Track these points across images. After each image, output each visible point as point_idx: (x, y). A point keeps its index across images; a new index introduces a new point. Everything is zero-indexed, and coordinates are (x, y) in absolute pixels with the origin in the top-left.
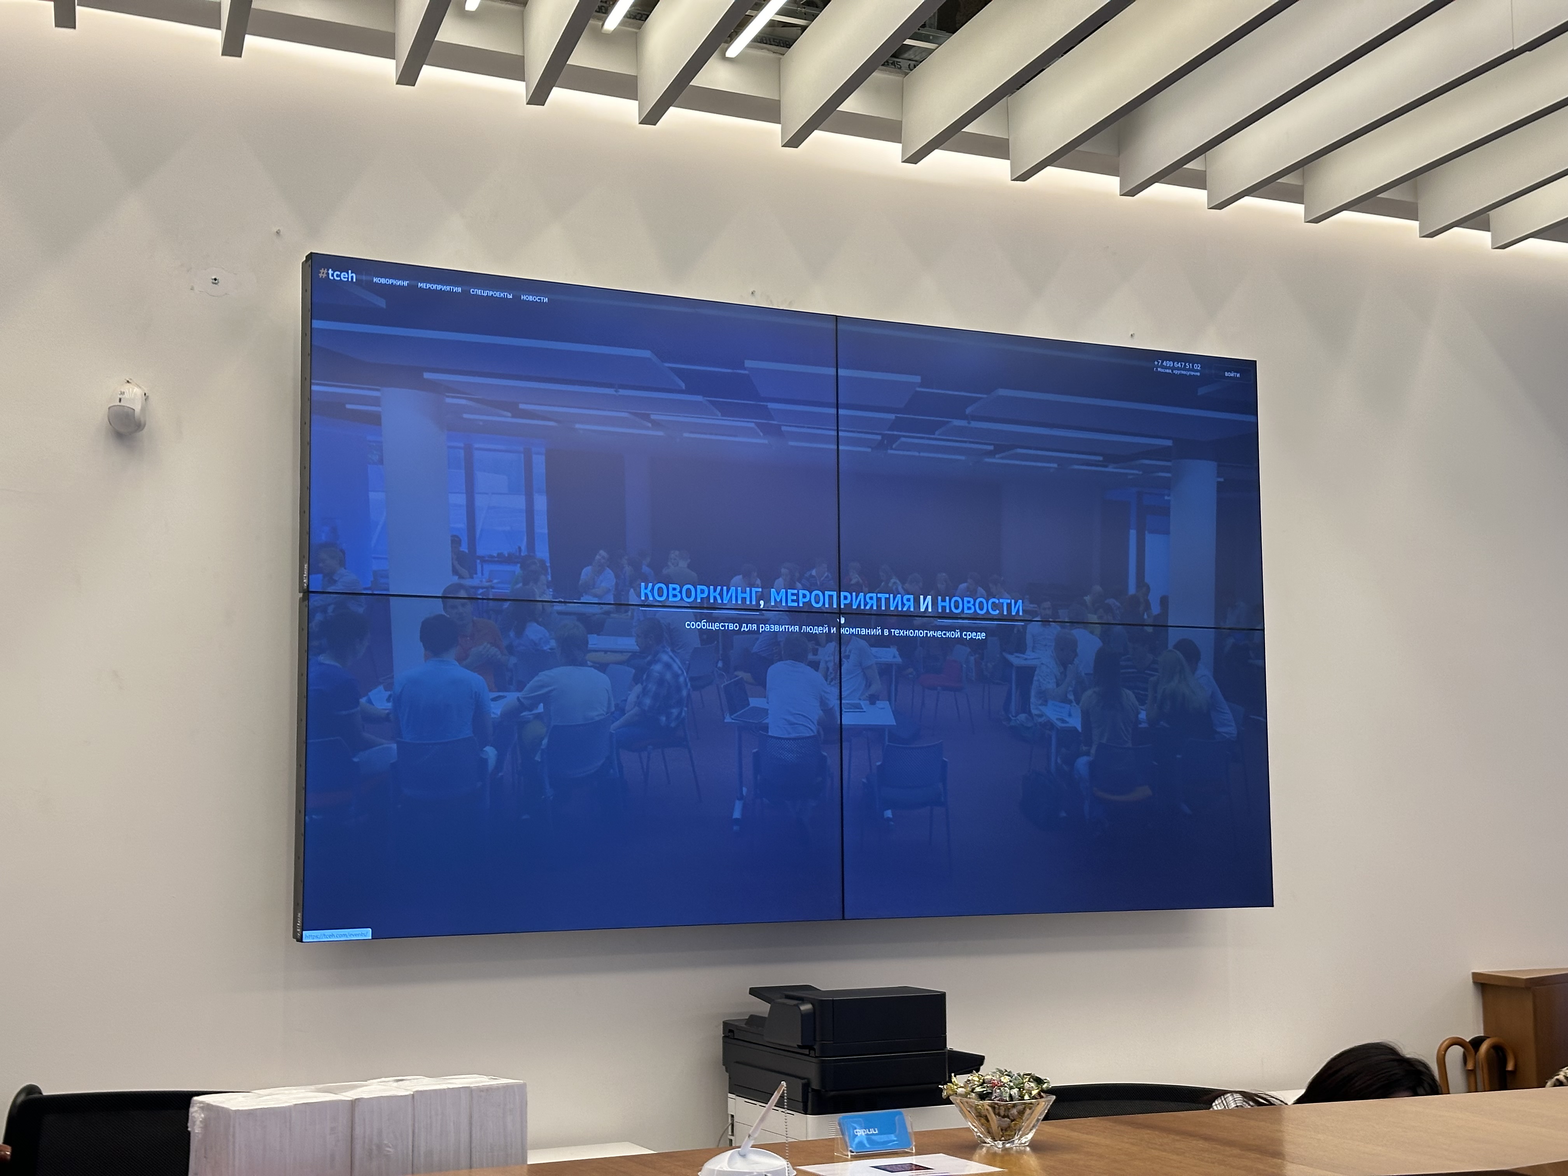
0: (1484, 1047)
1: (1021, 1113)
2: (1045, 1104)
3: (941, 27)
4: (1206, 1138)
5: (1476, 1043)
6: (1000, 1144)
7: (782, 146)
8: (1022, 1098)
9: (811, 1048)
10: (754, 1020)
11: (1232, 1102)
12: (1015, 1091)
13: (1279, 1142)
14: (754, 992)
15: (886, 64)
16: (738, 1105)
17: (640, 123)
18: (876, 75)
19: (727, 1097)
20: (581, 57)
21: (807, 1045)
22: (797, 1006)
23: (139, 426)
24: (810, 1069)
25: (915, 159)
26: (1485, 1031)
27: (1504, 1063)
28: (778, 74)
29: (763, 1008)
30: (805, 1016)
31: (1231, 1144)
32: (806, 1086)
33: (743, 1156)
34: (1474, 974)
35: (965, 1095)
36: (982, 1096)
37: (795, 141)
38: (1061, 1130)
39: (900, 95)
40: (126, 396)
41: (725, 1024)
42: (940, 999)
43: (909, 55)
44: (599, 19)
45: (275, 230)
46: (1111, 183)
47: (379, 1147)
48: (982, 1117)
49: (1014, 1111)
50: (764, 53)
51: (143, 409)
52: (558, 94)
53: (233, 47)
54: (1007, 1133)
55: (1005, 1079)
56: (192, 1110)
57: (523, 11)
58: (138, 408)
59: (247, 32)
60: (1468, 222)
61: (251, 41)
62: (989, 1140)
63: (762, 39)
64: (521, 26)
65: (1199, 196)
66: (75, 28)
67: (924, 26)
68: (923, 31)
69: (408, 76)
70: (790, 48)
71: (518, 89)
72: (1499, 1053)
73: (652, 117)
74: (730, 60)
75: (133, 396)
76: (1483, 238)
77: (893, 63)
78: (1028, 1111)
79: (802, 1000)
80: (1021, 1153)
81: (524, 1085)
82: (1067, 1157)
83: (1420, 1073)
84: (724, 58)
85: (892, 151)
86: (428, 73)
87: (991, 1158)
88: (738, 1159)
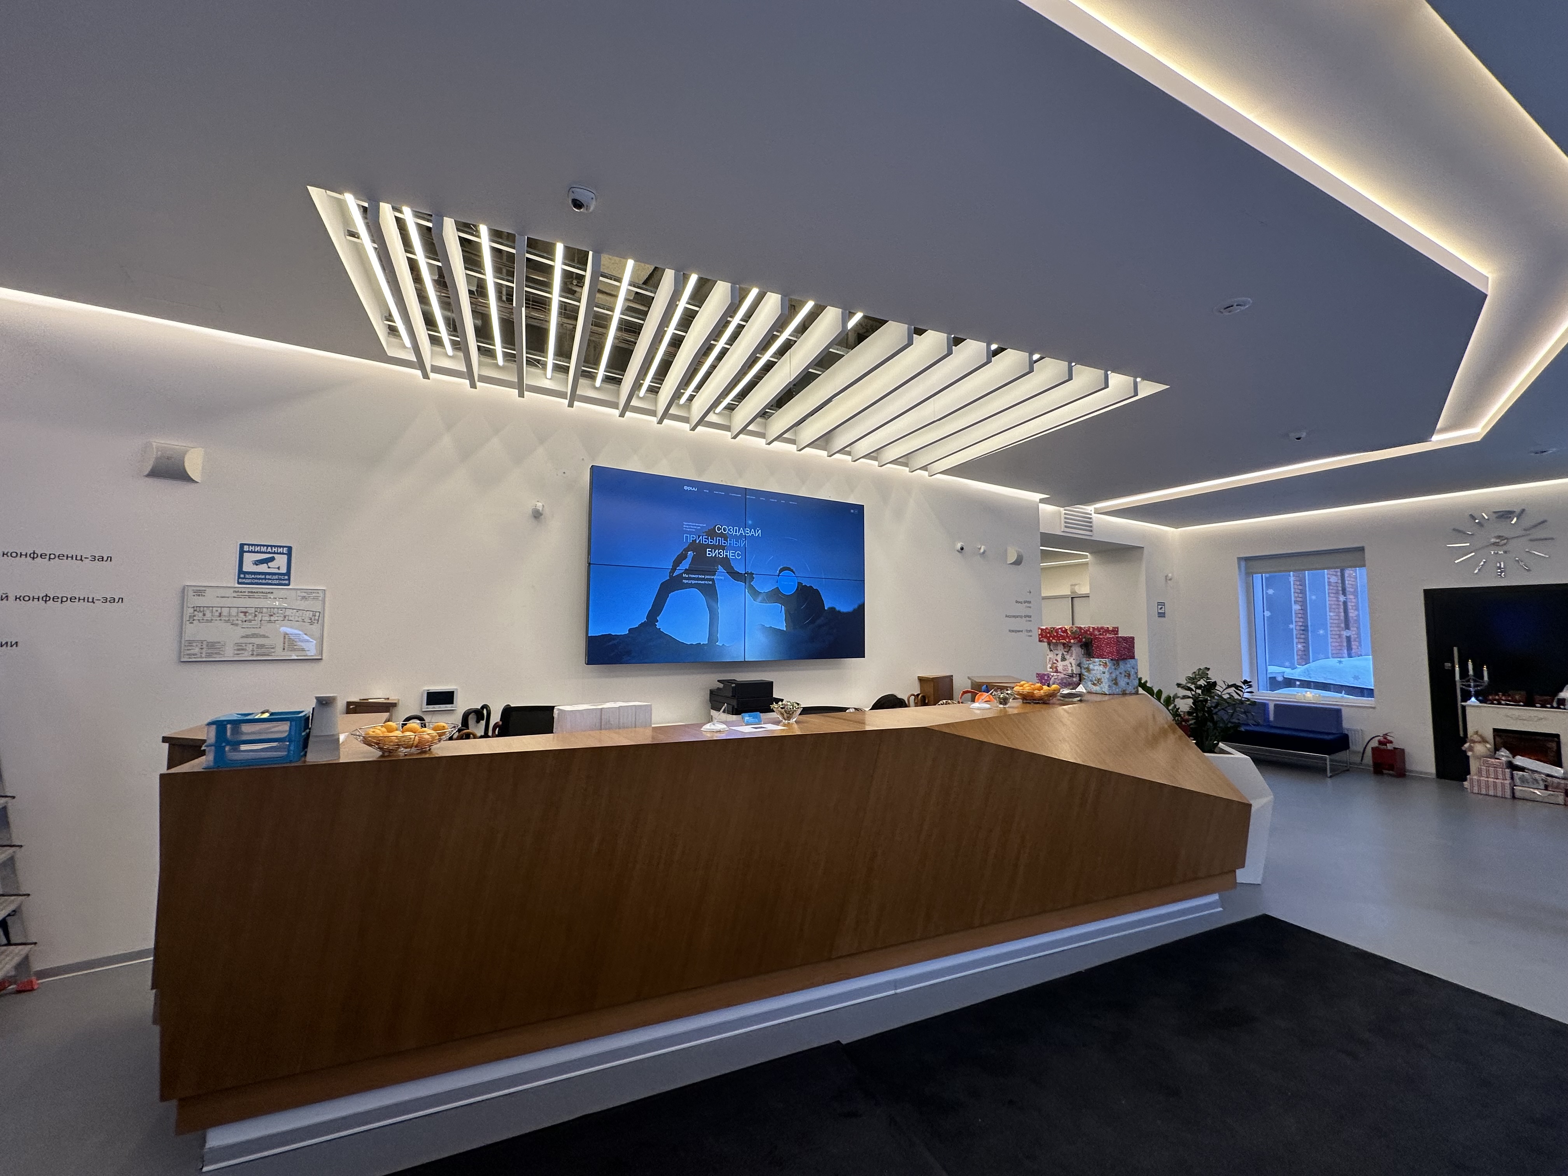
0: (920, 696)
1: (793, 713)
2: (799, 711)
3: (777, 407)
4: (844, 719)
5: (918, 695)
6: (787, 721)
7: (732, 438)
8: (793, 708)
9: (735, 697)
10: (719, 689)
11: (851, 710)
12: (791, 707)
13: (864, 720)
14: (718, 681)
15: (761, 416)
16: (714, 713)
17: (690, 430)
18: (758, 419)
19: (710, 711)
20: (672, 411)
21: (733, 696)
22: (731, 685)
23: (541, 514)
24: (734, 703)
25: (769, 444)
26: (921, 691)
27: (925, 700)
28: (730, 418)
29: (721, 686)
30: (733, 687)
31: (851, 721)
32: (733, 707)
33: (714, 724)
34: (918, 677)
35: (777, 708)
36: (782, 708)
37: (735, 437)
38: (805, 717)
39: (765, 426)
40: (538, 505)
41: (710, 690)
42: (772, 682)
43: (768, 414)
44: (678, 400)
45: (582, 458)
46: (824, 453)
47: (609, 721)
48: (782, 714)
49: (791, 712)
50: (726, 412)
51: (543, 510)
52: (666, 421)
53: (571, 405)
54: (789, 718)
55: (789, 703)
56: (554, 710)
57: (656, 398)
58: (541, 509)
59: (576, 399)
60: (922, 468)
61: (576, 403)
62: (784, 721)
63: (725, 408)
64: (656, 402)
65: (849, 458)
66: (524, 397)
67: (772, 406)
68: (772, 408)
69: (622, 415)
70: (734, 410)
71: (655, 420)
72: (924, 697)
73: (693, 429)
74: (716, 413)
75: (539, 505)
76: (926, 473)
77: (763, 417)
78: (795, 713)
79: (733, 683)
80: (792, 724)
81: (651, 705)
82: (806, 725)
83: (902, 702)
84: (714, 413)
85: (762, 442)
86: (628, 414)
87: (784, 725)
88: (712, 725)
